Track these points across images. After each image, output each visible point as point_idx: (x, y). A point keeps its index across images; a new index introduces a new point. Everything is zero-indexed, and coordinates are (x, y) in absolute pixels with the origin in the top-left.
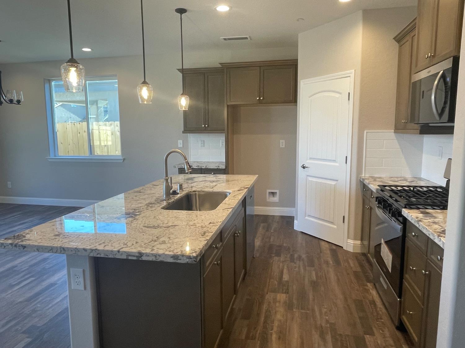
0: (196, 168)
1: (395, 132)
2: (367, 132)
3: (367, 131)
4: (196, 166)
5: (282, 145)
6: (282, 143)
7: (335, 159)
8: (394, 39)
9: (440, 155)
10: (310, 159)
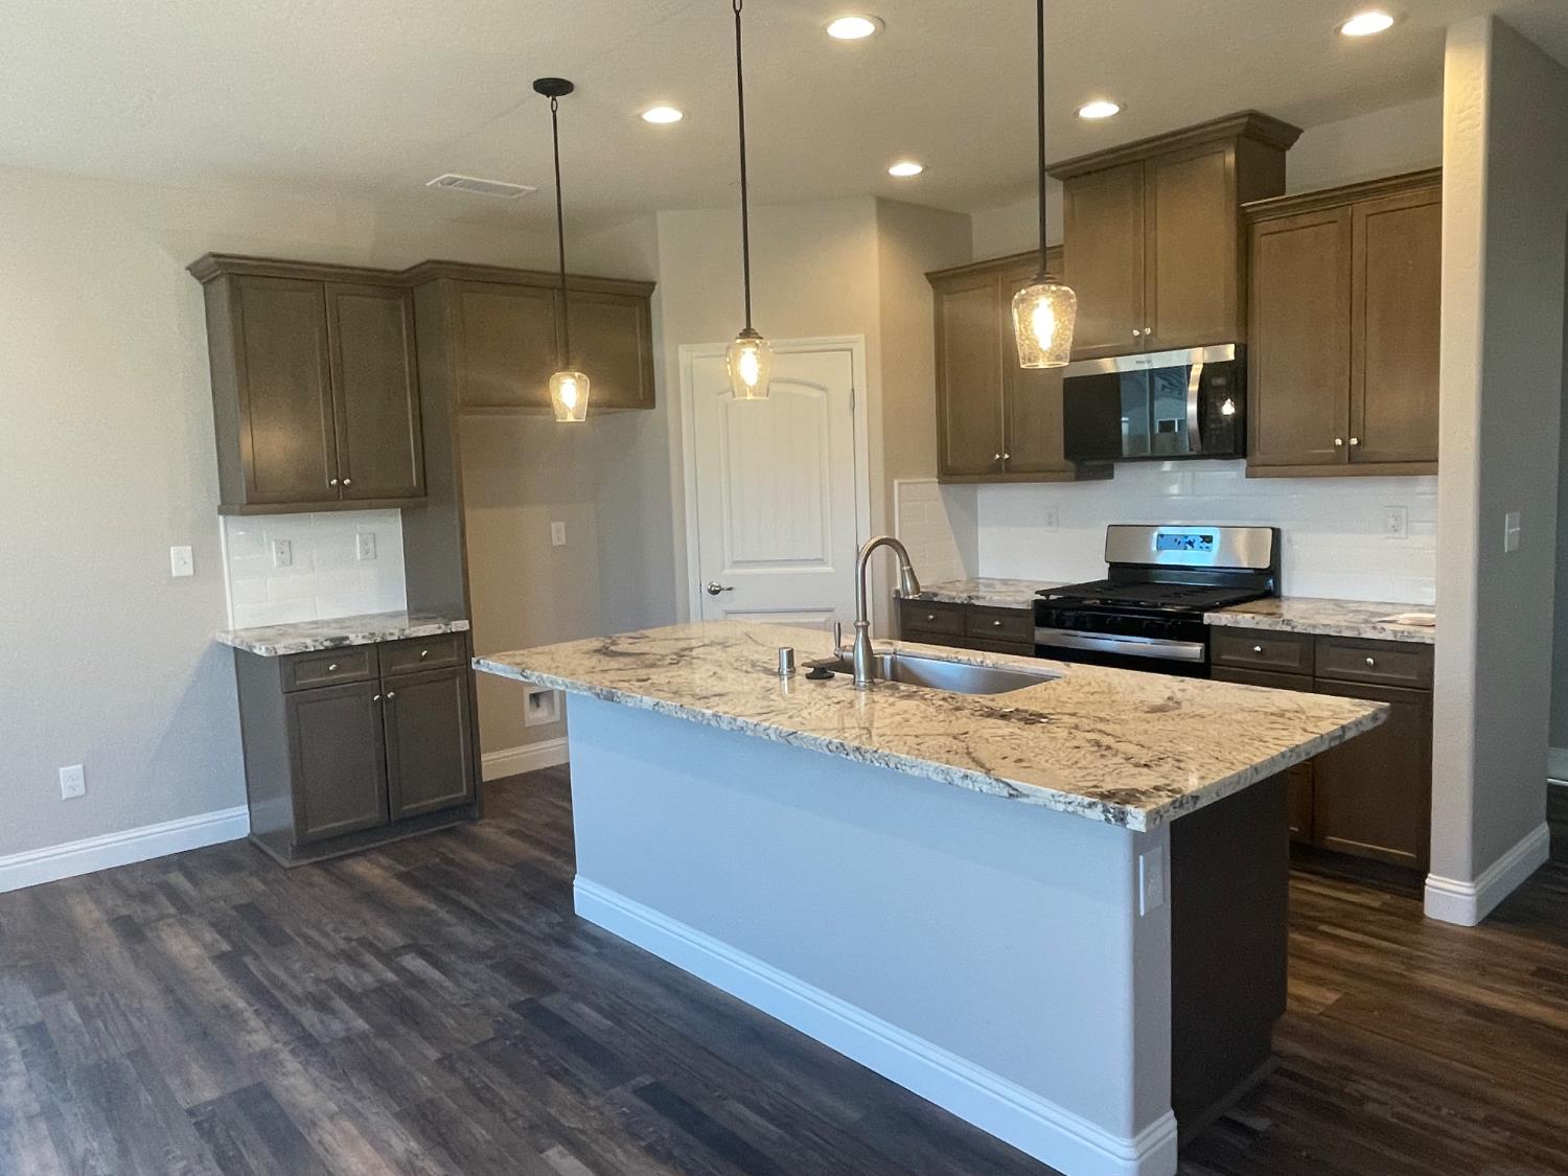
0: (365, 642)
1: (939, 482)
2: (900, 484)
3: (901, 481)
4: (364, 637)
5: (559, 539)
6: (558, 531)
7: (820, 557)
8: (927, 275)
9: (1050, 524)
10: (736, 563)
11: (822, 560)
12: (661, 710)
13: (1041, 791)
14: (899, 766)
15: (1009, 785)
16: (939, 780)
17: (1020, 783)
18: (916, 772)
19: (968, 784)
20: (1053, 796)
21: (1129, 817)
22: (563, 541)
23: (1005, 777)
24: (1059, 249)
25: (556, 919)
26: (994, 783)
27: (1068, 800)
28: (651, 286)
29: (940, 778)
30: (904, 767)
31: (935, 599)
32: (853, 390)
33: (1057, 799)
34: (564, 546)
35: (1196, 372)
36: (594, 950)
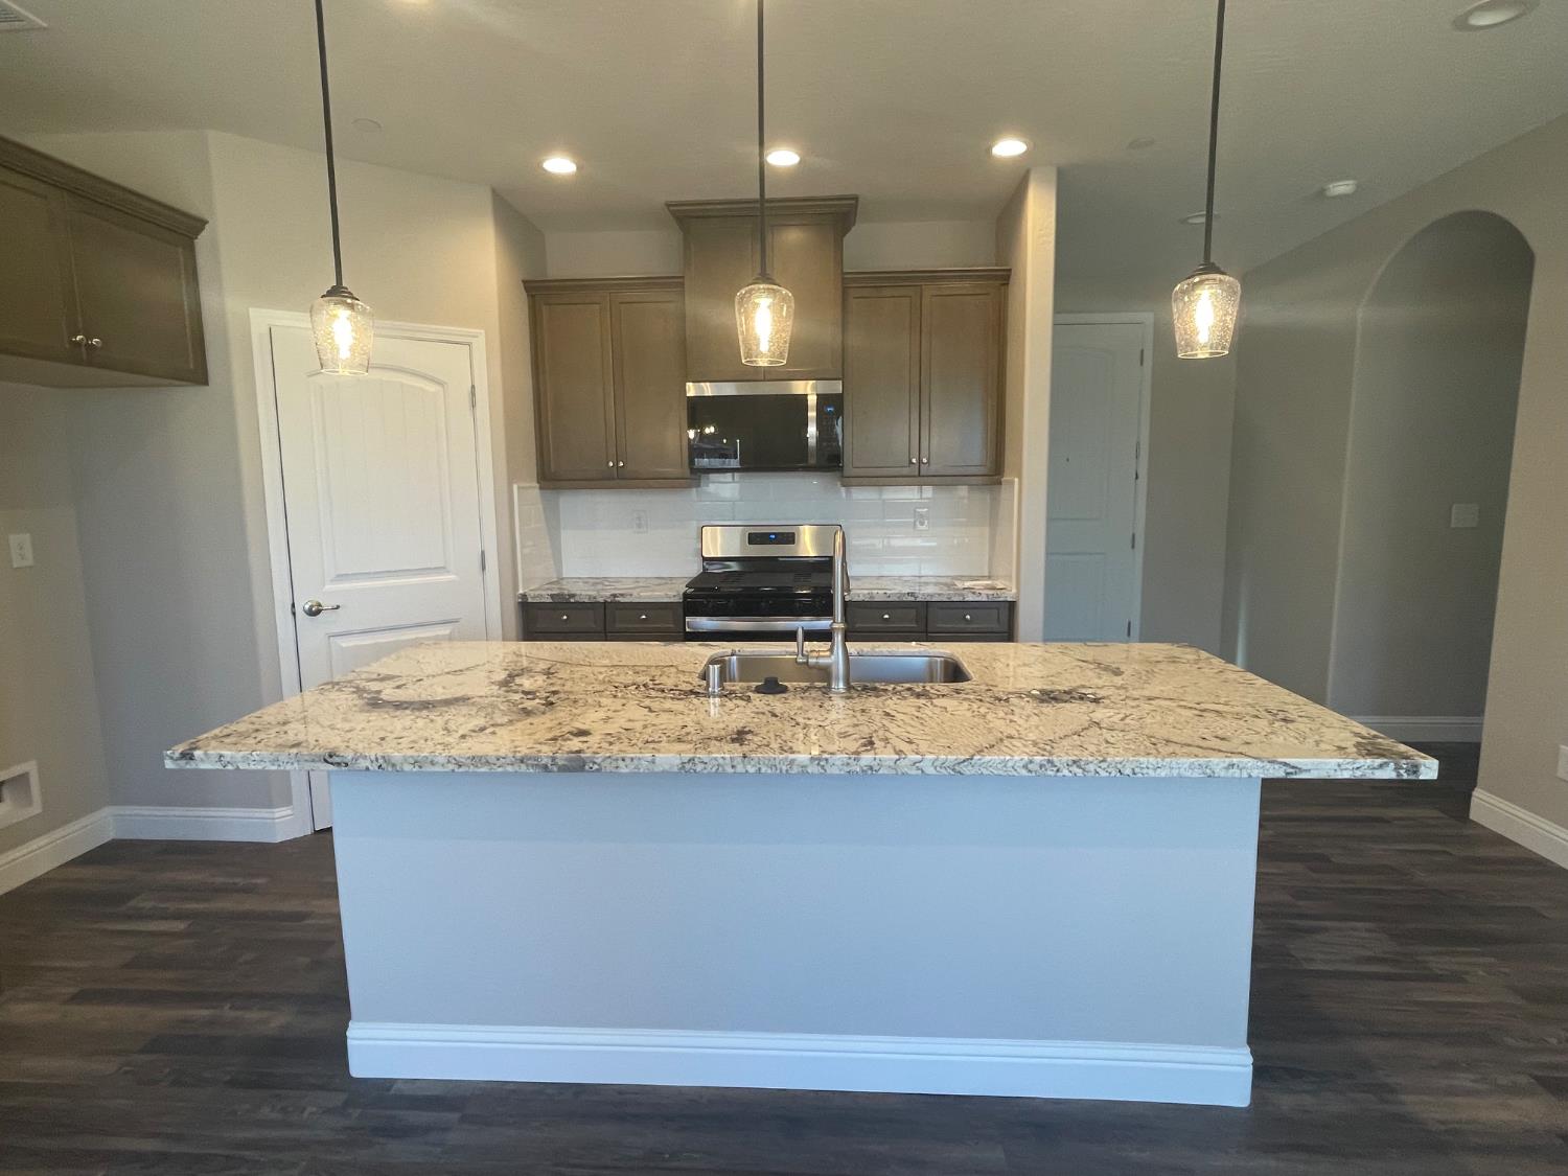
1: (541, 488)
2: (519, 488)
3: (518, 485)
5: (23, 558)
6: (21, 547)
7: (441, 565)
8: (524, 282)
9: (639, 526)
10: (341, 577)
11: (444, 568)
12: (699, 768)
13: (1326, 764)
14: (1137, 770)
15: (1285, 764)
16: (1196, 775)
17: (1301, 760)
18: (1163, 773)
19: (1235, 772)
20: (1339, 765)
21: (1423, 768)
22: (29, 562)
23: (1285, 756)
24: (679, 280)
25: (338, 1099)
26: (1269, 765)
27: (1355, 766)
28: (198, 225)
29: (1196, 774)
30: (1145, 771)
31: (572, 600)
32: (473, 387)
33: (1343, 767)
34: (31, 567)
35: (812, 400)
36: (455, 1116)
